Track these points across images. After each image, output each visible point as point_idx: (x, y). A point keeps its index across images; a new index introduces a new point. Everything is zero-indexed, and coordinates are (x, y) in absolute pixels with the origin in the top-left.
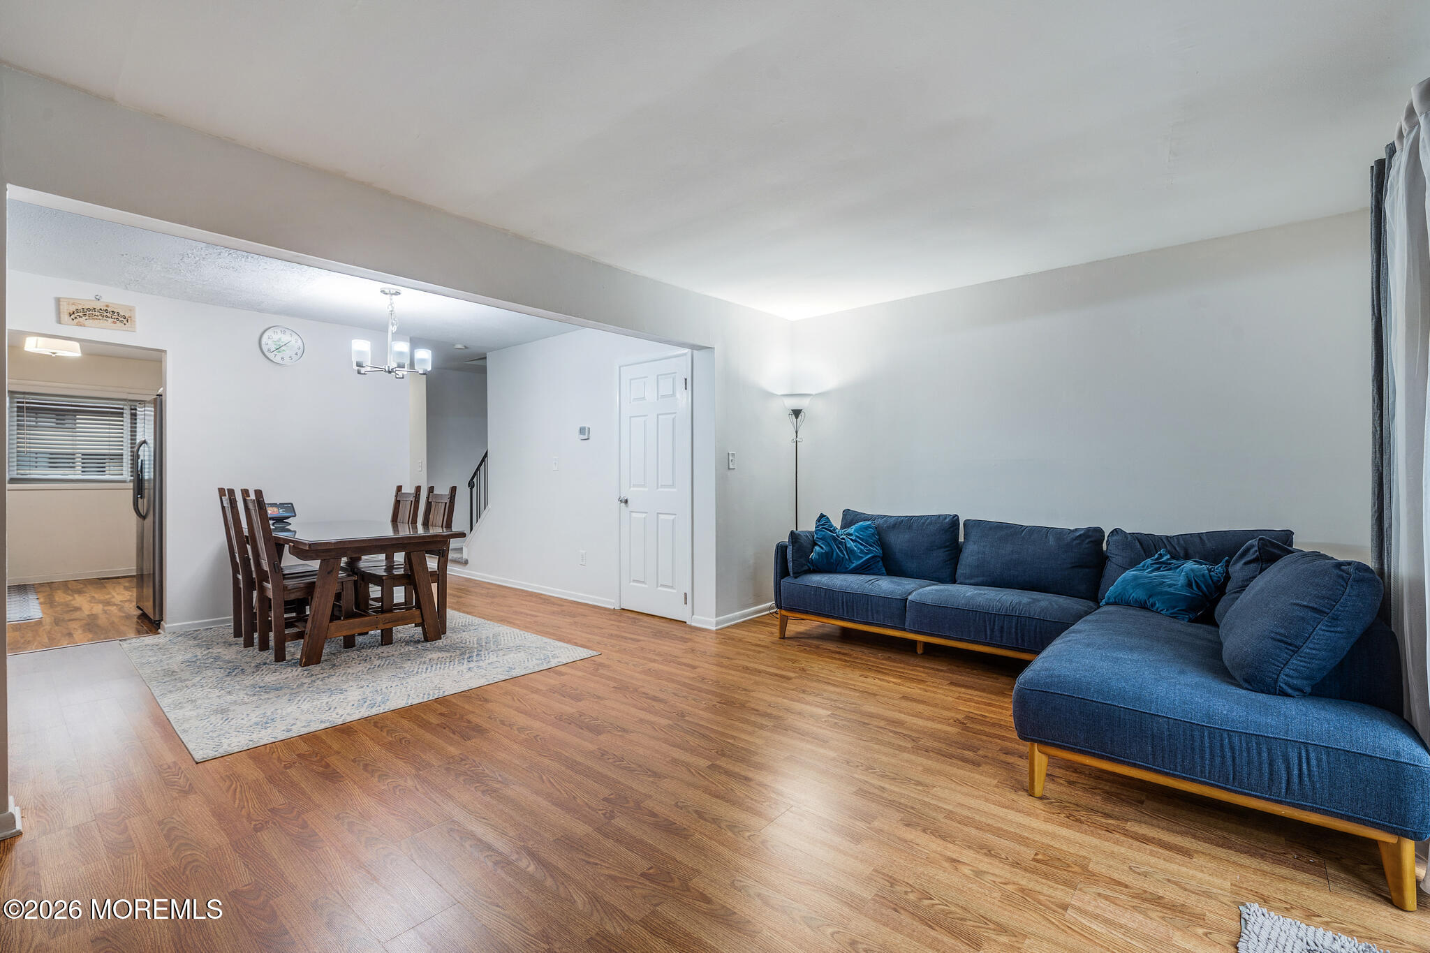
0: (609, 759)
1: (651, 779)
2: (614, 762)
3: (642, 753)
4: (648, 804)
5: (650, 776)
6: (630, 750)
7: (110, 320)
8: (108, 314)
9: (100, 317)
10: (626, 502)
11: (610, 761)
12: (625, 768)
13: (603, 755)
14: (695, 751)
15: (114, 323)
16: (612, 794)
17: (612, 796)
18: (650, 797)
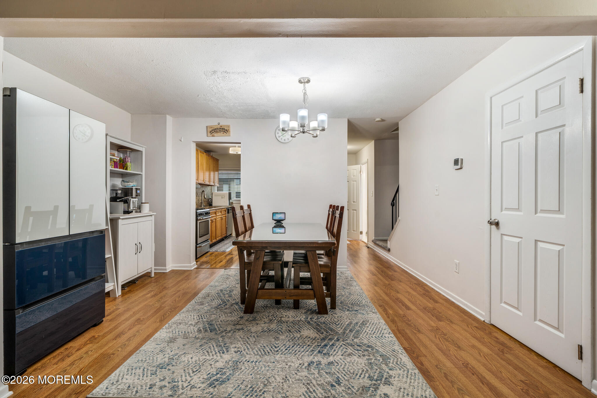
7: (222, 132)
8: (221, 130)
9: (219, 132)
10: (497, 224)
15: (223, 133)
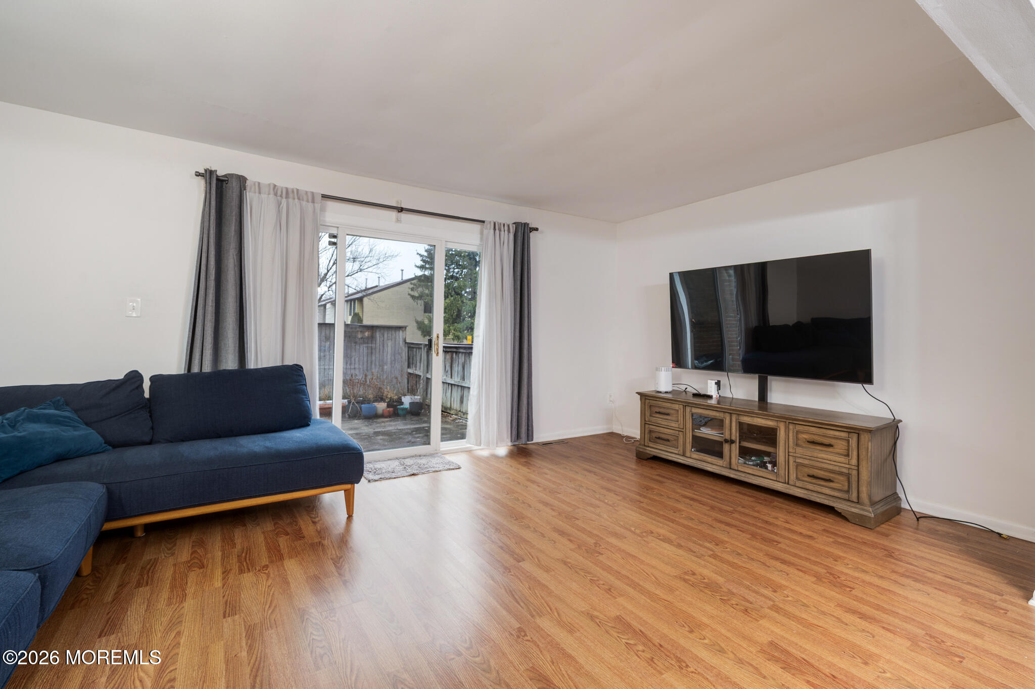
0: (603, 584)
1: (568, 560)
2: (598, 580)
3: (574, 584)
4: (572, 546)
5: (570, 563)
6: (585, 590)
11: (602, 582)
12: (589, 573)
13: (609, 590)
14: (528, 577)
16: (597, 556)
17: (597, 555)
18: (571, 550)
